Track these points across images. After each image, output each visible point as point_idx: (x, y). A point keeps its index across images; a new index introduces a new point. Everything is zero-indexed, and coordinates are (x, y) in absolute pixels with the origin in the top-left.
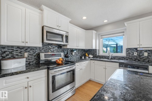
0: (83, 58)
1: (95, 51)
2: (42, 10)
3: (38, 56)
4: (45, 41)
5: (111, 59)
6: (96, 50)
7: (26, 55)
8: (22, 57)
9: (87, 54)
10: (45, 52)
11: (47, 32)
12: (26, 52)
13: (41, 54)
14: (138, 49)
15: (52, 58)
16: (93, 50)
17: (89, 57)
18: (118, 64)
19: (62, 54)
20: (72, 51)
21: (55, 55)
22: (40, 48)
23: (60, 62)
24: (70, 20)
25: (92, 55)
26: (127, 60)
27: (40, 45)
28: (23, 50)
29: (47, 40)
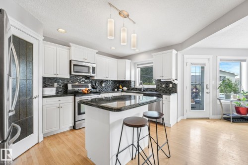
0: (116, 90)
1: (129, 82)
2: (69, 46)
3: (66, 86)
4: (73, 73)
5: (144, 91)
6: (131, 81)
7: (56, 85)
8: (53, 86)
9: (121, 87)
10: (72, 82)
11: (74, 65)
12: (56, 82)
13: (68, 84)
14: (162, 80)
15: (80, 89)
16: (128, 81)
17: (123, 90)
18: (143, 95)
19: (90, 85)
20: (102, 82)
21: (82, 85)
22: (67, 79)
23: (86, 92)
24: (97, 51)
25: (127, 87)
26: (156, 91)
27: (68, 76)
28: (53, 81)
29: (74, 72)
